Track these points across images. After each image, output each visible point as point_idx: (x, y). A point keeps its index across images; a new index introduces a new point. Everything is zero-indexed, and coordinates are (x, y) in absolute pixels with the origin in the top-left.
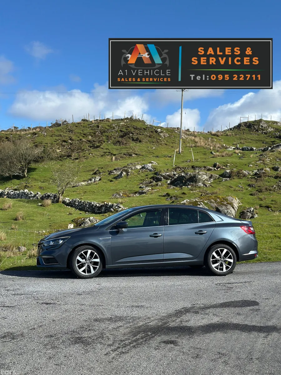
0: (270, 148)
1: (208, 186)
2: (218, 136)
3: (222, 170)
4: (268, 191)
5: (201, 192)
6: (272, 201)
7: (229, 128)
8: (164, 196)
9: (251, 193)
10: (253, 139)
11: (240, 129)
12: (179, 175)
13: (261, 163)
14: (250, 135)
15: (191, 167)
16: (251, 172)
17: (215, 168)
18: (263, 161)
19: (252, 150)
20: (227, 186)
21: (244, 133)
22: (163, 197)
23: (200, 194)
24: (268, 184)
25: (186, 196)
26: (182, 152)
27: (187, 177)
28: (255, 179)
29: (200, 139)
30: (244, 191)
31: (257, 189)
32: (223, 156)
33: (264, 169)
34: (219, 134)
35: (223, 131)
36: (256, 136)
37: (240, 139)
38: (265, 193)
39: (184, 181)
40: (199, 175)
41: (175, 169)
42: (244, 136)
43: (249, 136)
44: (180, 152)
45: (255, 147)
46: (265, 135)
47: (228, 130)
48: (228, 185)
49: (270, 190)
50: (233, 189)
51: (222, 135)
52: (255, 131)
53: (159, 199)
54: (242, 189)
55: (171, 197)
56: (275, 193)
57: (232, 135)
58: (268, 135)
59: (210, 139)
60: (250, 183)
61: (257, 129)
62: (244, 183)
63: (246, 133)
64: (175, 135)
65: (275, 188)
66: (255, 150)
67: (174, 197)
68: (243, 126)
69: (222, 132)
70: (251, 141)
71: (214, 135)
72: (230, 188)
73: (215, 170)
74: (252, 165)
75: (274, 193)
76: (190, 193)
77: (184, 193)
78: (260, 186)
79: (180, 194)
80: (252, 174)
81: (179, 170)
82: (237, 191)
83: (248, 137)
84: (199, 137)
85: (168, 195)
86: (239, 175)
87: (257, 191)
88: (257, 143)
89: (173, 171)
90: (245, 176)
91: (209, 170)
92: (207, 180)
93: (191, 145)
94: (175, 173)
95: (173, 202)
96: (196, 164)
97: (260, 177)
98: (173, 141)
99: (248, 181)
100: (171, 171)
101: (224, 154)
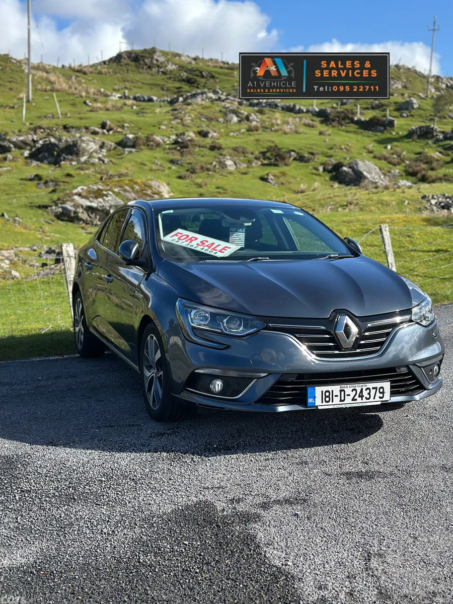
0: (181, 99)
1: (106, 162)
2: (85, 73)
3: (116, 134)
4: (204, 171)
5: (99, 173)
6: (218, 188)
7: (100, 60)
8: (31, 180)
9: (178, 174)
10: (145, 82)
11: (121, 63)
12: (45, 141)
13: (178, 123)
14: (139, 75)
15: (61, 127)
16: (166, 139)
17: (105, 131)
18: (181, 119)
19: (150, 100)
20: (136, 162)
21: (128, 71)
22: (30, 183)
23: (99, 176)
24: (202, 159)
25: (73, 180)
26: (32, 99)
27: (62, 145)
28: (179, 150)
29: (59, 78)
30: (167, 171)
31: (186, 168)
32: (107, 110)
33: (187, 133)
34: (85, 69)
35: (91, 63)
36: (149, 76)
37: (124, 81)
38: (201, 175)
39: (55, 153)
40: (83, 141)
41: (35, 130)
42: (129, 75)
43: (138, 77)
44: (30, 98)
45: (155, 95)
46: (164, 77)
47: (100, 64)
48: (139, 160)
49: (208, 170)
50: (147, 168)
51: (91, 73)
52: (147, 68)
53: (23, 186)
54: (162, 169)
55: (46, 182)
56: (217, 175)
57: (109, 73)
58: (168, 76)
59: (73, 78)
60: (171, 157)
61: (149, 64)
62: (161, 158)
63: (132, 71)
64: (13, 68)
65: (215, 166)
66: (157, 101)
67: (52, 181)
68: (125, 58)
69: (91, 66)
70: (142, 85)
71: (78, 71)
72: (143, 166)
73: (103, 133)
74: (164, 127)
75: (215, 174)
76: (80, 174)
77: (69, 175)
78: (190, 164)
79: (61, 176)
80: (168, 142)
81: (42, 133)
82: (155, 170)
83: (137, 79)
84: (55, 73)
85: (38, 178)
86: (149, 143)
87: (187, 171)
88: (151, 89)
89: (31, 134)
90: (158, 145)
91: (95, 133)
92: (96, 152)
93: (44, 87)
94: (35, 137)
95: (54, 191)
96: (70, 122)
97: (186, 147)
98: (11, 78)
99: (167, 153)
100: (27, 134)
101: (109, 105)
